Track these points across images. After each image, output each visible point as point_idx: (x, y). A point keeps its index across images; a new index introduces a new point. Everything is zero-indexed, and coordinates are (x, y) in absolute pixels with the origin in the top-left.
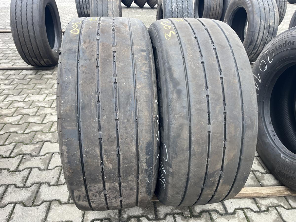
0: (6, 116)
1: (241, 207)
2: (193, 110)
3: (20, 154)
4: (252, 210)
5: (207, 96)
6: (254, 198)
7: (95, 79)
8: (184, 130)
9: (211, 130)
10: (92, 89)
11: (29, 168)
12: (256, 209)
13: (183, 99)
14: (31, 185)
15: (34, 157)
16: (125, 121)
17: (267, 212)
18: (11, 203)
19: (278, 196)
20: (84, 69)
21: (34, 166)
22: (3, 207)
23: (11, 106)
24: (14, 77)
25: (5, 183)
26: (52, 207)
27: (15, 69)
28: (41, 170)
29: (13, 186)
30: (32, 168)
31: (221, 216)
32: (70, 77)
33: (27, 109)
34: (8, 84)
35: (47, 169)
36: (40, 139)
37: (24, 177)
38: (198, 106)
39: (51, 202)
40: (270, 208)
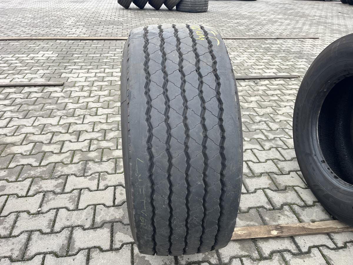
0: (14, 144)
1: (315, 245)
3: (40, 192)
4: (328, 247)
6: (328, 234)
11: (54, 209)
12: (332, 246)
14: (61, 230)
15: (59, 195)
18: (39, 254)
21: (61, 206)
22: (30, 260)
23: (18, 133)
24: (14, 96)
25: (26, 229)
26: (92, 256)
27: (15, 86)
28: (70, 211)
29: (38, 232)
30: (58, 209)
33: (39, 136)
34: (10, 105)
35: (77, 209)
36: (62, 172)
37: (51, 220)
39: (89, 249)
40: (347, 244)
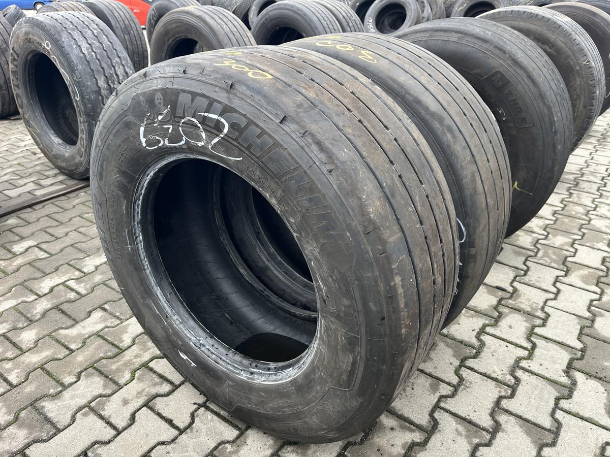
5: (471, 124)
7: (374, 142)
9: (492, 169)
16: (434, 194)
20: (351, 131)
32: (345, 150)
38: (473, 141)
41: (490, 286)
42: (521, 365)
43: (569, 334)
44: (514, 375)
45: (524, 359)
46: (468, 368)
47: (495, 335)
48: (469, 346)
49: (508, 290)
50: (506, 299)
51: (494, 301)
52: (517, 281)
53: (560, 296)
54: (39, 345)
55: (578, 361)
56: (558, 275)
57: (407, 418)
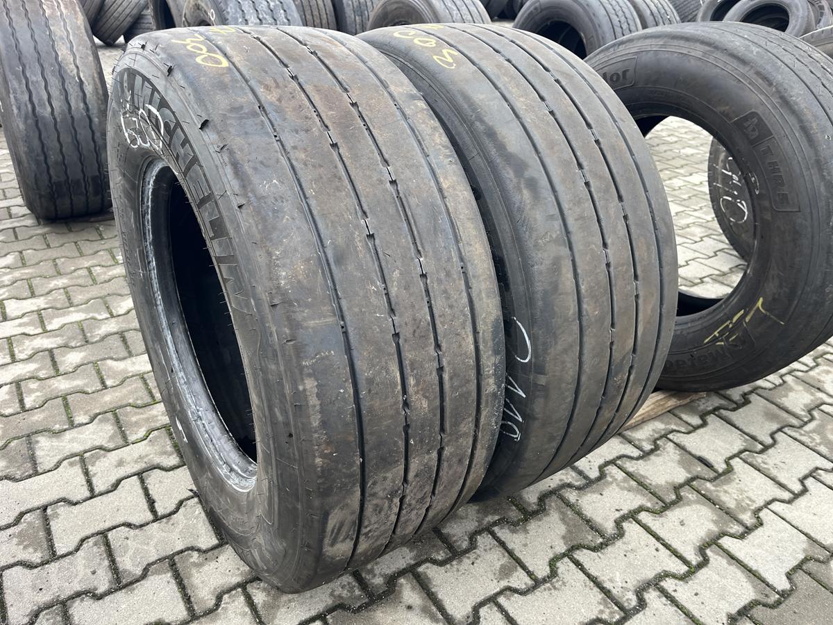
2: (571, 221)
5: (587, 184)
7: (343, 178)
8: (564, 270)
9: (611, 260)
10: (346, 205)
13: (546, 199)
16: (442, 275)
17: (659, 452)
19: (660, 413)
20: (304, 157)
31: (582, 492)
32: (275, 181)
38: (578, 210)
41: (690, 454)
42: (662, 584)
43: (777, 562)
44: (642, 595)
45: (674, 576)
46: (573, 562)
47: (649, 527)
48: (596, 531)
49: (716, 466)
50: (704, 479)
51: (681, 476)
52: (741, 458)
53: (802, 501)
54: (78, 371)
55: (764, 608)
56: (819, 466)
57: (440, 600)
